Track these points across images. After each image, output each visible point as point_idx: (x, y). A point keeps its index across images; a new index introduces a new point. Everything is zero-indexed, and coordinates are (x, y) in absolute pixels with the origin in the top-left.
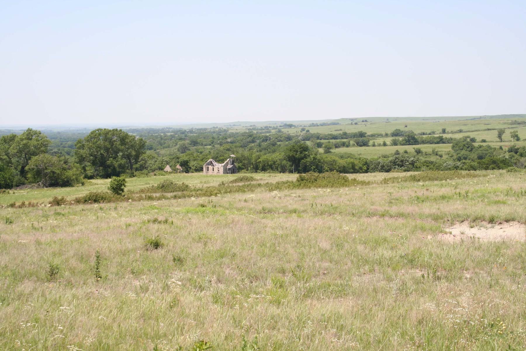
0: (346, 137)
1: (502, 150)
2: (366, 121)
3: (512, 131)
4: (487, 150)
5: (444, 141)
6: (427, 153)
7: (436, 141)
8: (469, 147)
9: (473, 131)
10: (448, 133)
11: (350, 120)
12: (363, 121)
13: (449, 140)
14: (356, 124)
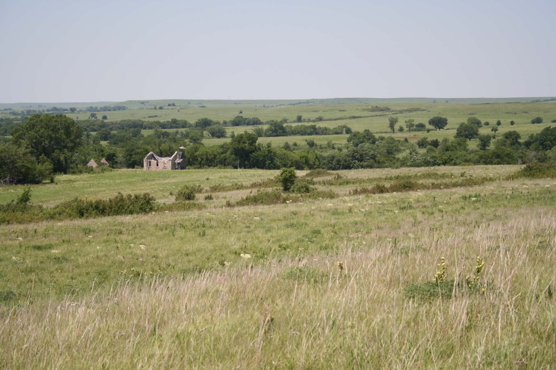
0: (177, 126)
1: (408, 142)
2: (174, 105)
3: (407, 120)
4: (392, 143)
5: (317, 131)
6: (322, 147)
7: (309, 131)
8: (370, 139)
9: (336, 120)
10: (304, 121)
11: (139, 102)
12: (169, 105)
13: (324, 130)
14: (161, 108)
